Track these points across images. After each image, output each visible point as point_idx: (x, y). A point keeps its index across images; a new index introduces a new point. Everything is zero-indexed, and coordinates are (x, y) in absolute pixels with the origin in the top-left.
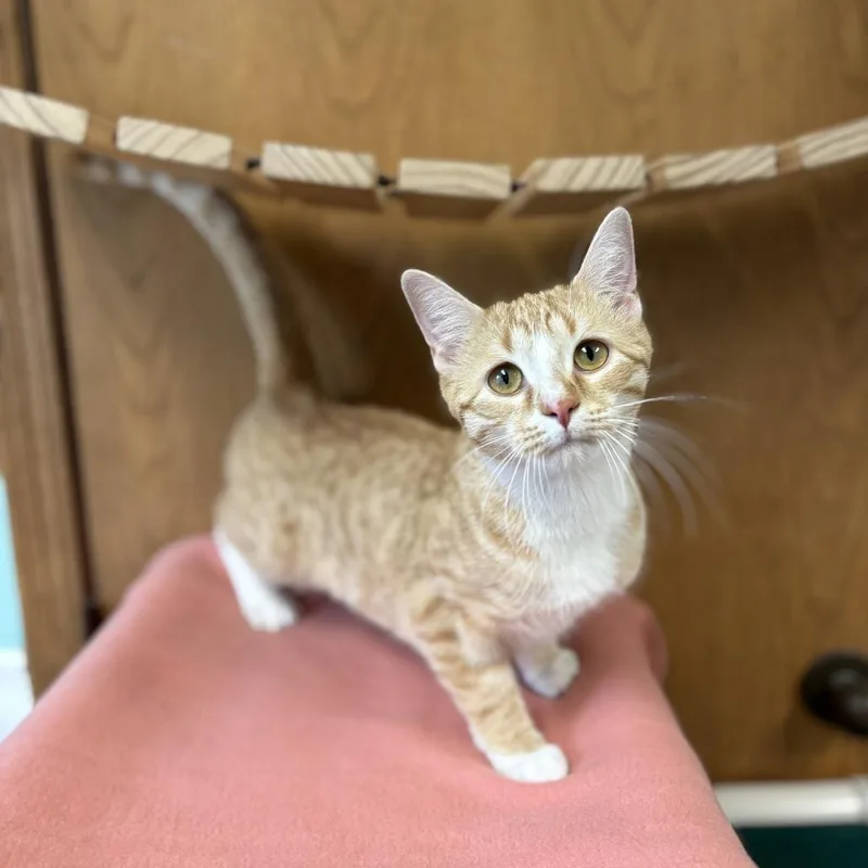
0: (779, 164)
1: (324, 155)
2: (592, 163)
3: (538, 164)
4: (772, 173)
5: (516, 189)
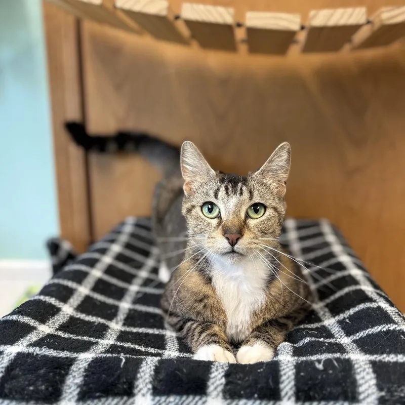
5: (303, 27)
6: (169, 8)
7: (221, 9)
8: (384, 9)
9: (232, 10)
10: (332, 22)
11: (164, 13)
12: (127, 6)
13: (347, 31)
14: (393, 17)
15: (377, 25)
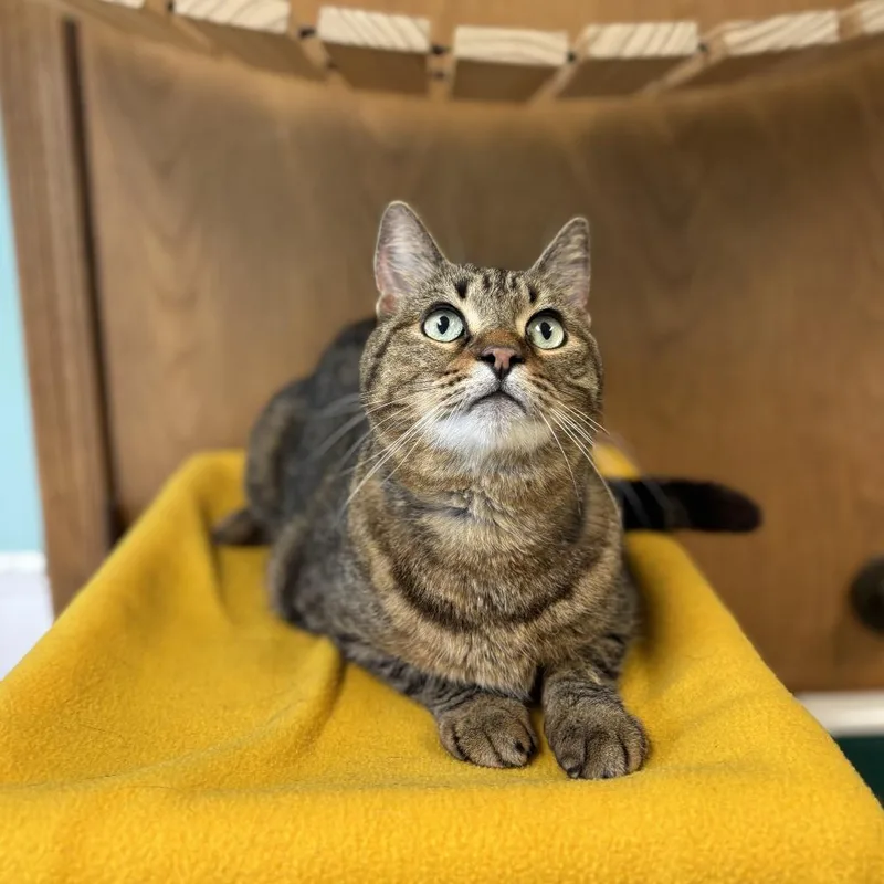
0: (841, 30)
1: (381, 19)
2: (645, 30)
3: (590, 31)
4: (834, 39)
5: (571, 57)
6: (291, 18)
7: (404, 22)
8: (730, 25)
9: (425, 23)
10: (631, 51)
11: (281, 27)
12: (199, 13)
13: (657, 66)
14: (746, 42)
15: (716, 56)
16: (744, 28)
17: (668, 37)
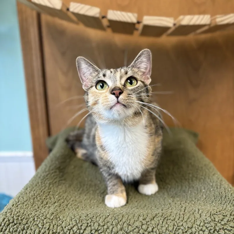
2: (196, 17)
3: (181, 17)
5: (175, 25)
6: (100, 13)
7: (130, 14)
8: (218, 16)
9: (136, 15)
10: (192, 23)
11: (98, 15)
12: (76, 11)
14: (222, 21)
16: (222, 17)
17: (202, 19)
